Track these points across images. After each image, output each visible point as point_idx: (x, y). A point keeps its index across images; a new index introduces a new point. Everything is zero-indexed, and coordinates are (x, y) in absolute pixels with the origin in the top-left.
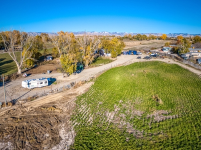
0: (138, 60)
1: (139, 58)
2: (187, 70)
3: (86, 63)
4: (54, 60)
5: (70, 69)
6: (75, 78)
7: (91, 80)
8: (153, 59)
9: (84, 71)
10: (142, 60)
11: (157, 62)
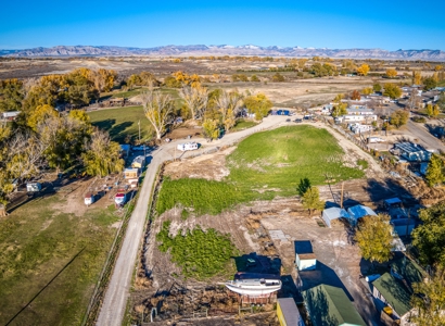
0: (286, 124)
1: (288, 120)
2: (331, 136)
3: (227, 128)
4: (186, 122)
5: (215, 135)
6: (217, 143)
7: (235, 144)
8: (304, 123)
9: (225, 136)
10: (291, 124)
11: (306, 126)
